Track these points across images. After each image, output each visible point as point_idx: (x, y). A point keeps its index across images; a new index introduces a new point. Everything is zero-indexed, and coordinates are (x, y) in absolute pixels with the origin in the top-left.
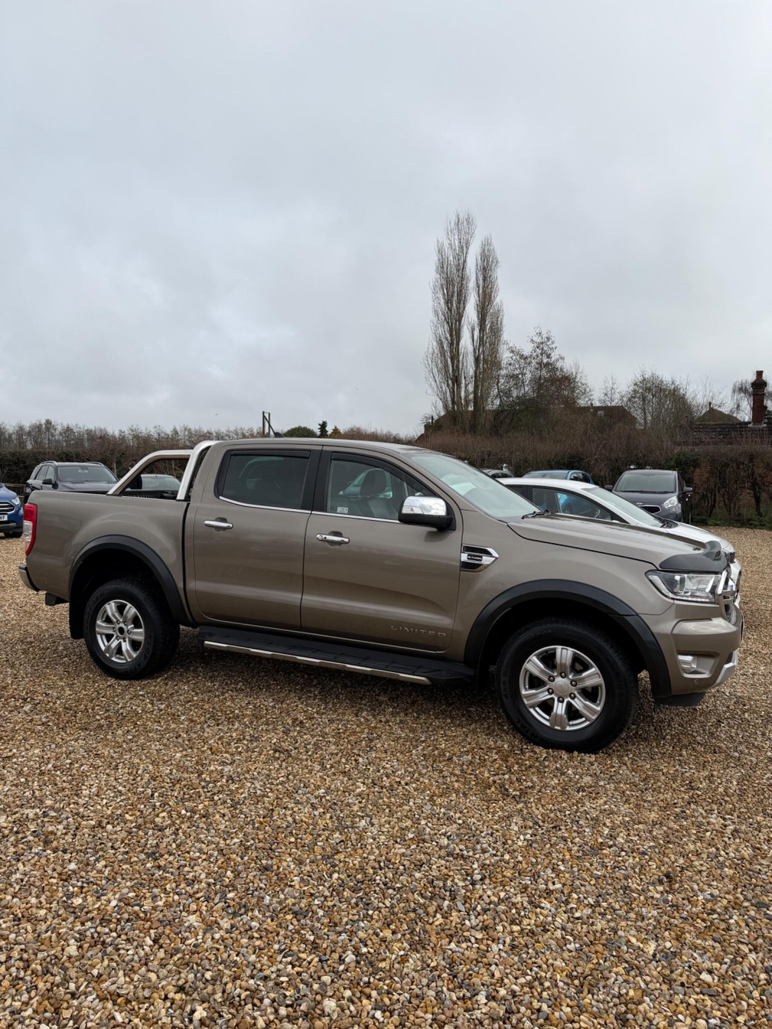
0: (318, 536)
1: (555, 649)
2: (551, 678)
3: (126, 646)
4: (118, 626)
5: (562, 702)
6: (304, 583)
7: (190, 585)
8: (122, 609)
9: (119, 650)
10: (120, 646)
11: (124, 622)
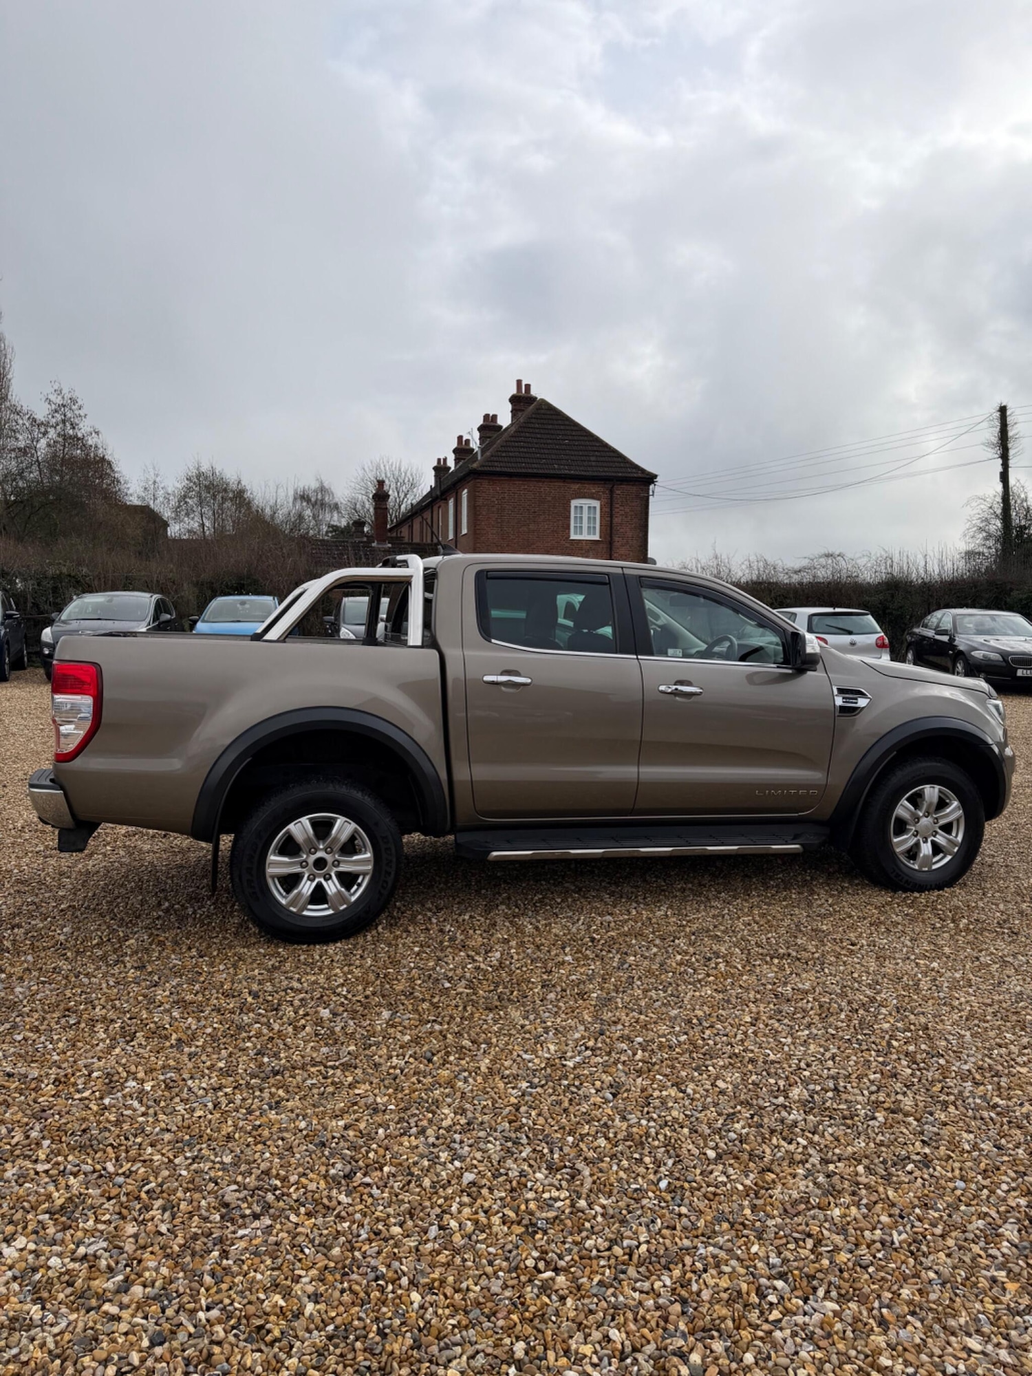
0: (662, 688)
1: (923, 790)
2: (918, 820)
3: (332, 887)
4: (312, 858)
5: (927, 842)
6: (642, 751)
7: (461, 773)
8: (322, 829)
9: (319, 896)
10: (319, 889)
11: (325, 850)
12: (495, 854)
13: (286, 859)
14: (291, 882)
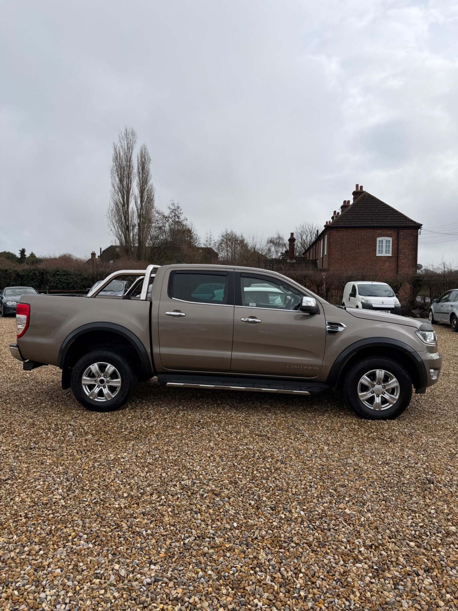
0: (242, 319)
1: (375, 372)
2: (373, 386)
3: (106, 391)
4: (99, 379)
5: (378, 397)
6: (233, 346)
7: (156, 350)
8: (102, 368)
9: (101, 394)
10: (101, 391)
11: (104, 376)
12: (168, 383)
13: (89, 379)
14: (91, 387)
